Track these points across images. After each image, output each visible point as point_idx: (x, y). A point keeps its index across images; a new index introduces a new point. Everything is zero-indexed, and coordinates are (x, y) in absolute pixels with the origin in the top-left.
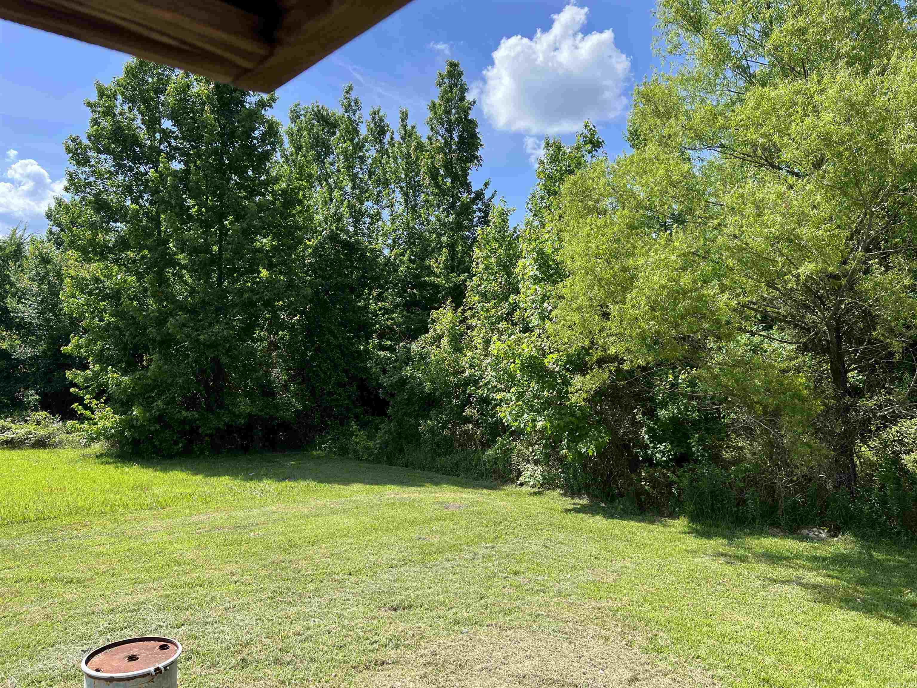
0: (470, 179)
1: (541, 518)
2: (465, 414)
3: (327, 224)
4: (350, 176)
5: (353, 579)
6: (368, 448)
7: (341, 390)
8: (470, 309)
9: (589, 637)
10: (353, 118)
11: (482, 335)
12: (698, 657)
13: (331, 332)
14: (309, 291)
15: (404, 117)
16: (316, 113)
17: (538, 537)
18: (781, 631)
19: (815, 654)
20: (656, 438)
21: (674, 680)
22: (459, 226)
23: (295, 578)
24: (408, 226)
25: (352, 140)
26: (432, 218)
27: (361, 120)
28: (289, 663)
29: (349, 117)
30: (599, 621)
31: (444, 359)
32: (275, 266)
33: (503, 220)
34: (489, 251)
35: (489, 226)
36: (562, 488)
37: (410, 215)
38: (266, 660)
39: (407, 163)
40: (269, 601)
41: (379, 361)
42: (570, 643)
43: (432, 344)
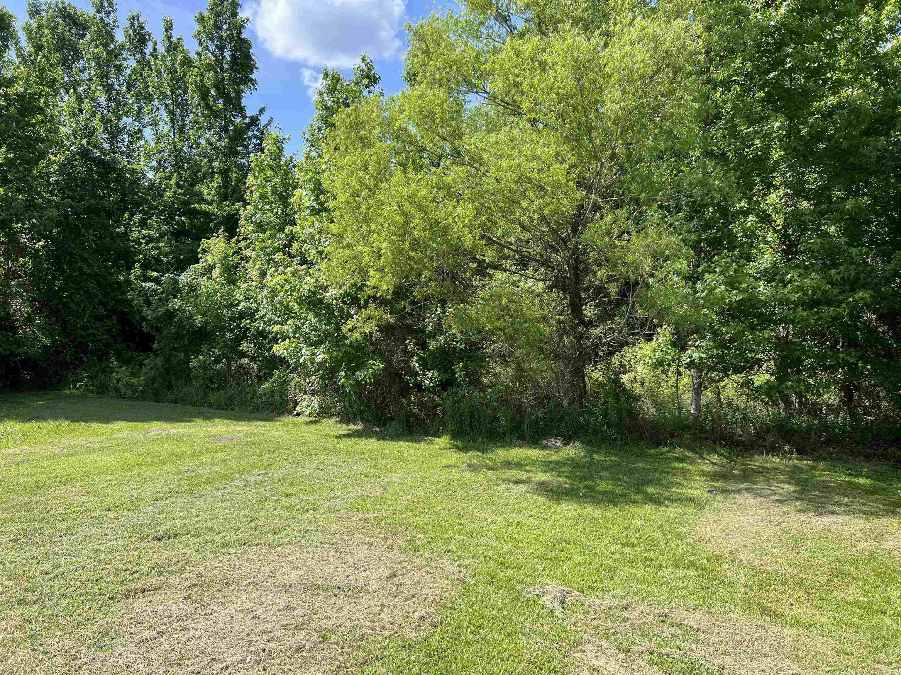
0: (244, 102)
1: (316, 444)
2: (241, 348)
3: (76, 138)
4: (104, 86)
5: (112, 514)
6: (132, 385)
7: (98, 324)
8: (243, 239)
9: (355, 544)
10: (106, 20)
11: (257, 267)
12: (449, 551)
13: (84, 260)
14: (55, 213)
15: (169, 27)
16: (61, 10)
17: (312, 461)
18: (518, 523)
19: (543, 539)
20: (425, 367)
21: (427, 572)
22: (232, 152)
23: (42, 519)
24: (175, 147)
25: (106, 45)
26: (203, 142)
27: (117, 24)
28: (35, 602)
29: (101, 19)
30: (365, 530)
31: (216, 292)
32: (11, 182)
33: (278, 148)
34: (264, 179)
35: (263, 153)
36: (338, 415)
37: (177, 136)
38: (8, 601)
39: (172, 79)
40: (11, 544)
41: (142, 292)
42: (336, 552)
43: (203, 275)
